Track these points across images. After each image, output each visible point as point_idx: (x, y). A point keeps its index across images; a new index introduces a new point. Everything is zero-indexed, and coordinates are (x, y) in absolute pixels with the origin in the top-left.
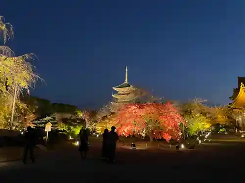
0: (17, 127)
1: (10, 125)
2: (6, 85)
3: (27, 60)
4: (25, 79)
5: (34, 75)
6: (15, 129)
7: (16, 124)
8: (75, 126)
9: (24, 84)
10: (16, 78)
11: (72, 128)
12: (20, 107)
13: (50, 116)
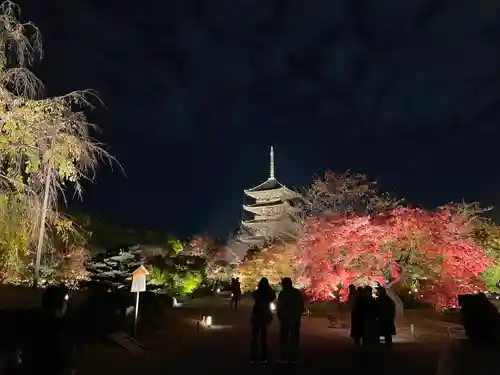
0: (49, 277)
1: (34, 273)
2: (23, 173)
3: (75, 108)
4: (70, 156)
5: (93, 147)
6: (45, 284)
7: (47, 270)
8: (183, 274)
9: (68, 170)
10: (47, 154)
11: (176, 277)
12: (59, 228)
13: (127, 250)
